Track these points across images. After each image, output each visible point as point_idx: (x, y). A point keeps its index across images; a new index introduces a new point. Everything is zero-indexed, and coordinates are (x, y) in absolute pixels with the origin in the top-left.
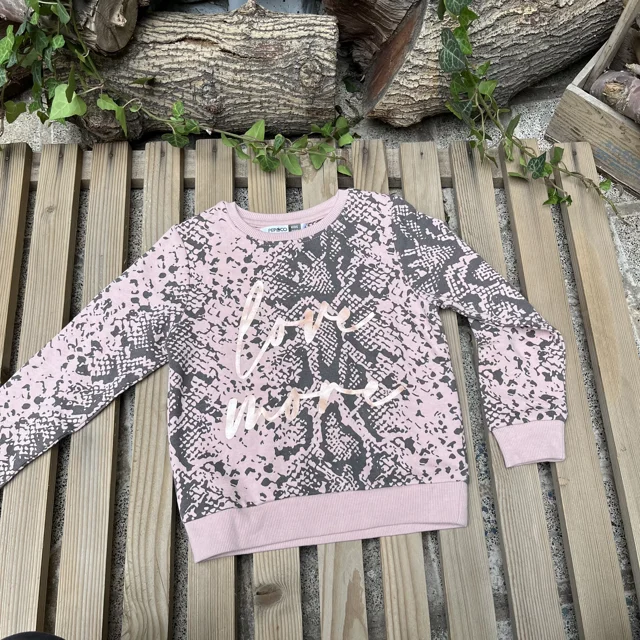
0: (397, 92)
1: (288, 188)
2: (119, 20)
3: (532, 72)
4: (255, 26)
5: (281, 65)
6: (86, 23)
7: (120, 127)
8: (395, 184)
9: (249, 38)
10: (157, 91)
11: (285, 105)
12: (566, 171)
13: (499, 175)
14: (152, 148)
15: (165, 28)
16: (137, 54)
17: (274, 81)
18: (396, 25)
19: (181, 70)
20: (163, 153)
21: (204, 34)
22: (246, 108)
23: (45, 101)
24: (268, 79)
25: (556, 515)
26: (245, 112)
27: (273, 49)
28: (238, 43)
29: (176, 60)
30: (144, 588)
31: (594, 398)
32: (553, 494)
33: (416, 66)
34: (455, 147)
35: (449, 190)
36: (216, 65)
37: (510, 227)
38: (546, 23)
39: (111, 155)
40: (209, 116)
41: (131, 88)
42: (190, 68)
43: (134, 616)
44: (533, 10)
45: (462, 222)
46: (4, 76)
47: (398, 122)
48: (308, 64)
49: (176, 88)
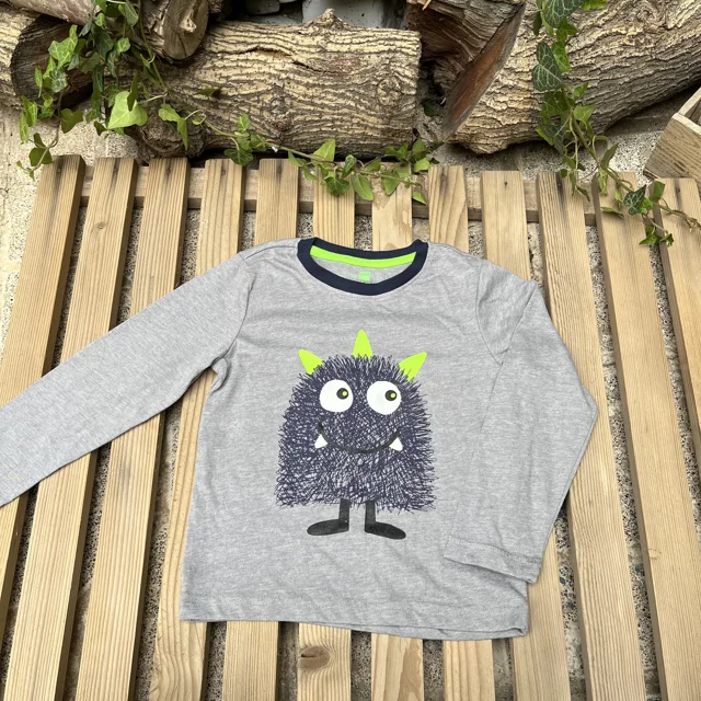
0: (483, 114)
1: (356, 215)
2: (188, 25)
3: (633, 99)
4: (332, 38)
5: (357, 81)
6: (154, 26)
7: (181, 141)
8: (475, 216)
9: (324, 51)
10: (222, 105)
11: (358, 124)
12: (667, 208)
13: (591, 211)
14: (212, 165)
15: (234, 37)
16: (205, 64)
17: (349, 98)
18: (485, 43)
19: (250, 83)
20: (223, 172)
21: (277, 45)
22: (317, 127)
23: (103, 110)
24: (342, 96)
25: (645, 593)
26: (315, 130)
27: (349, 64)
28: (312, 56)
29: (245, 71)
30: (178, 640)
31: (692, 463)
32: (641, 569)
33: (506, 86)
34: (543, 177)
35: (534, 225)
36: (288, 78)
37: (601, 269)
38: (652, 45)
39: (168, 171)
40: (276, 133)
41: (195, 100)
42: (260, 81)
43: (165, 670)
44: (638, 30)
45: (549, 260)
46: (64, 80)
47: (481, 148)
48: (387, 81)
49: (243, 102)
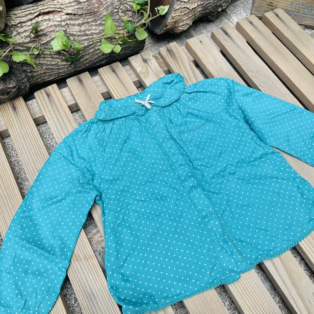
0: (180, 6)
5: (105, 13)
9: (80, 3)
14: (39, 95)
16: (12, 33)
19: (45, 35)
20: (48, 95)
21: (51, 8)
22: (92, 48)
24: (100, 25)
26: (92, 51)
27: (97, 5)
28: (74, 8)
36: (67, 24)
39: (14, 108)
47: (180, 29)
48: (122, 7)
49: (45, 48)
